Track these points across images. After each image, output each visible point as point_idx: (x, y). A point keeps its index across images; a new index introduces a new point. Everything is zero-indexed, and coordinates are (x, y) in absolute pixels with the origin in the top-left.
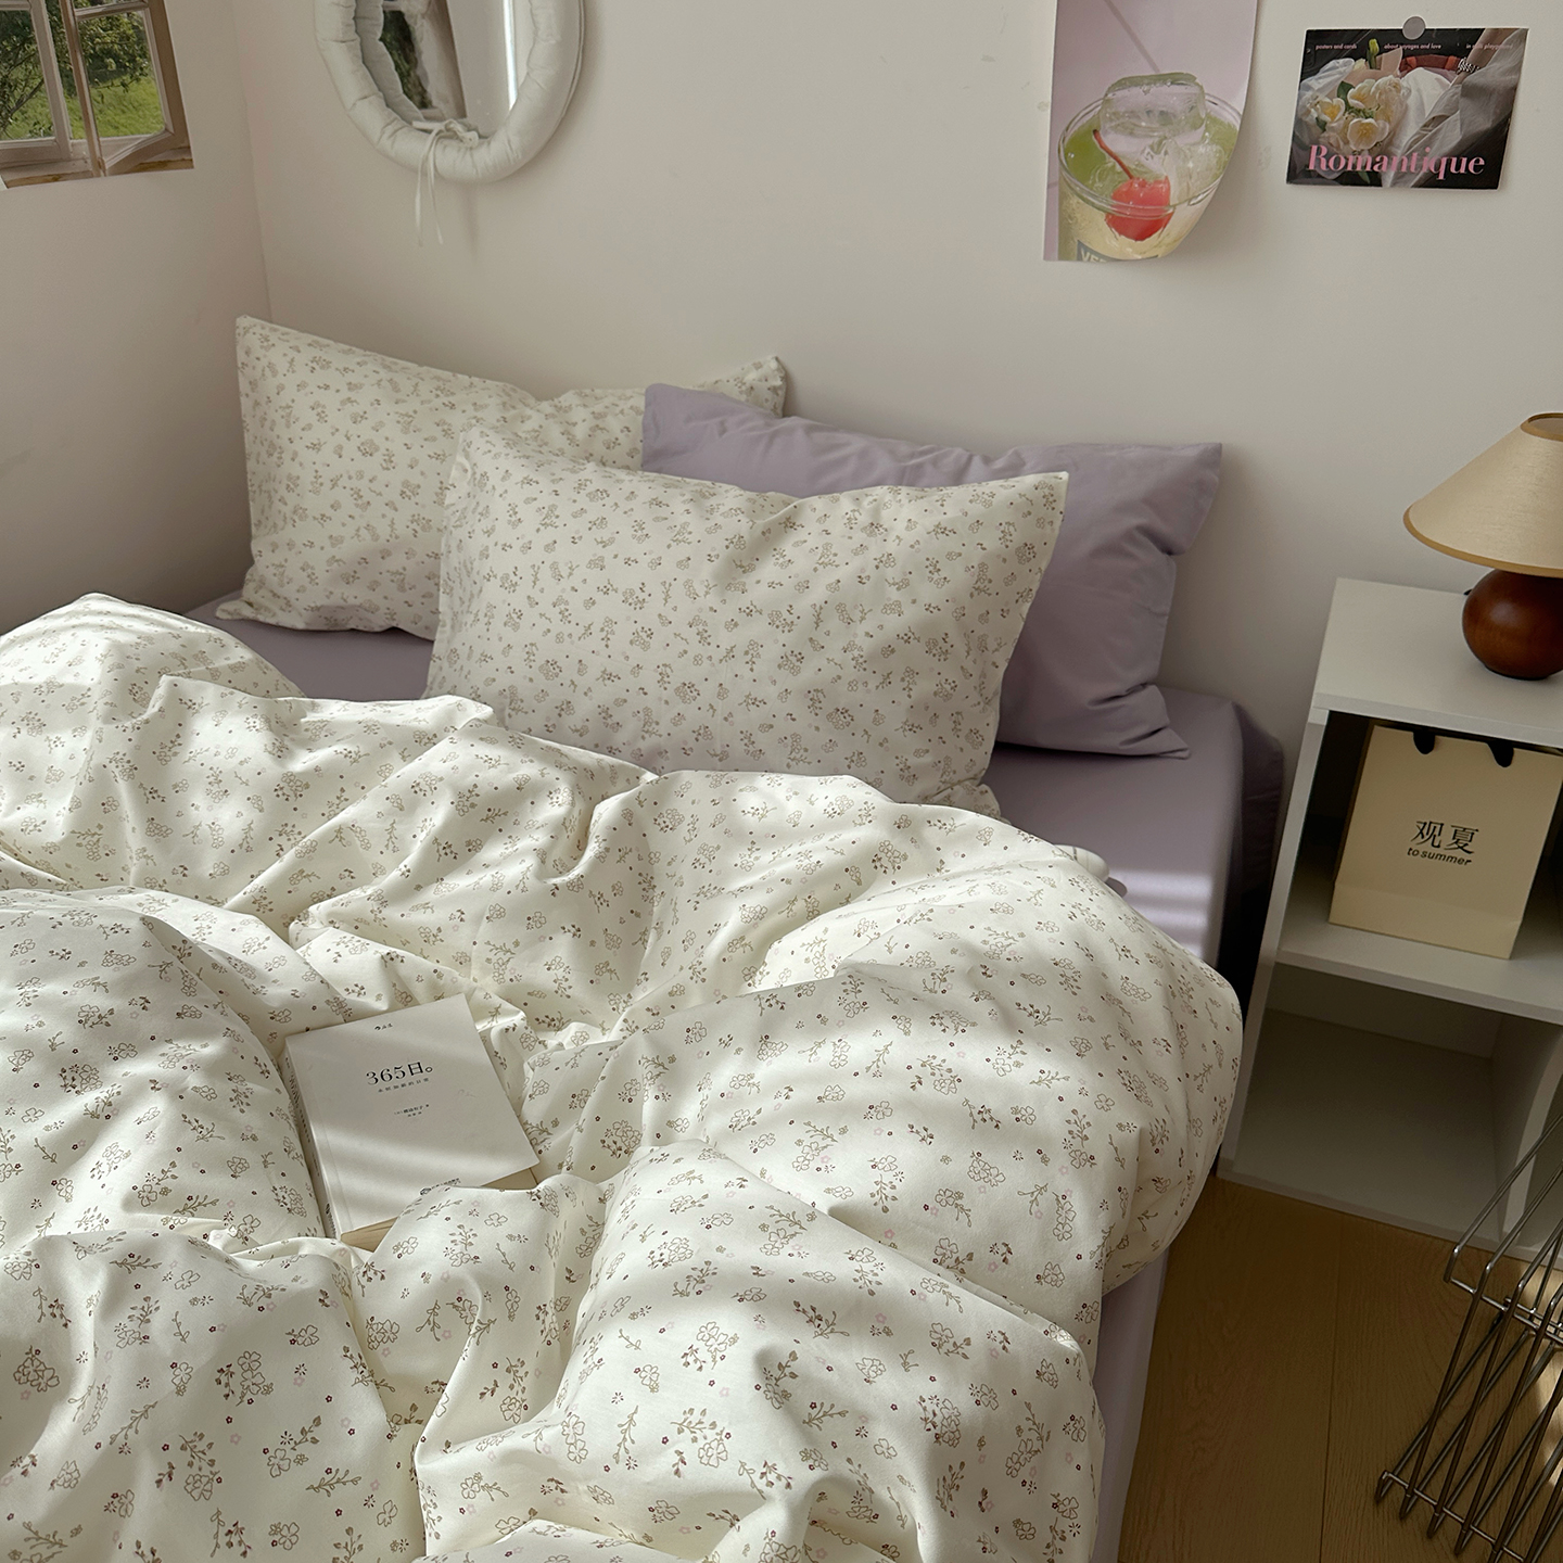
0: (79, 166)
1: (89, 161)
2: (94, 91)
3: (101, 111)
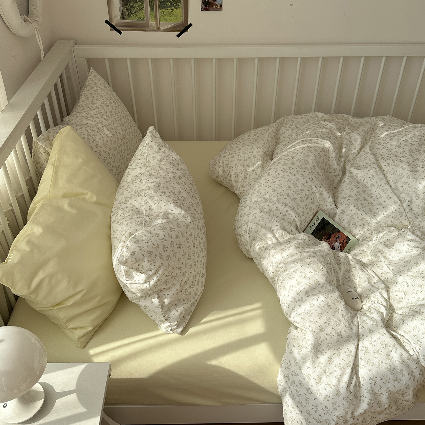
0: (152, 28)
1: (155, 28)
2: (160, 11)
3: (162, 16)
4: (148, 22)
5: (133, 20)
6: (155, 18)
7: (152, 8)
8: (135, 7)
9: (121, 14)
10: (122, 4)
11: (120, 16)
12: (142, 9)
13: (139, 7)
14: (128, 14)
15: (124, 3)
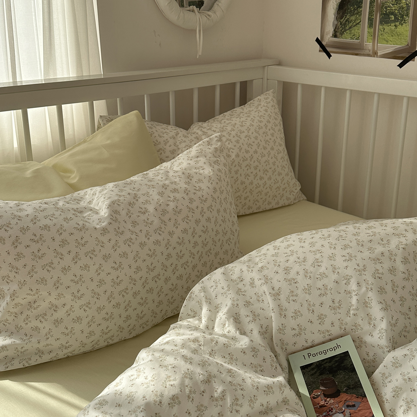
4: (364, 42)
5: (346, 38)
6: (372, 37)
7: (370, 22)
8: (351, 21)
9: (334, 30)
10: (337, 17)
11: (332, 33)
12: (358, 24)
13: (355, 20)
14: (342, 30)
15: (340, 15)
